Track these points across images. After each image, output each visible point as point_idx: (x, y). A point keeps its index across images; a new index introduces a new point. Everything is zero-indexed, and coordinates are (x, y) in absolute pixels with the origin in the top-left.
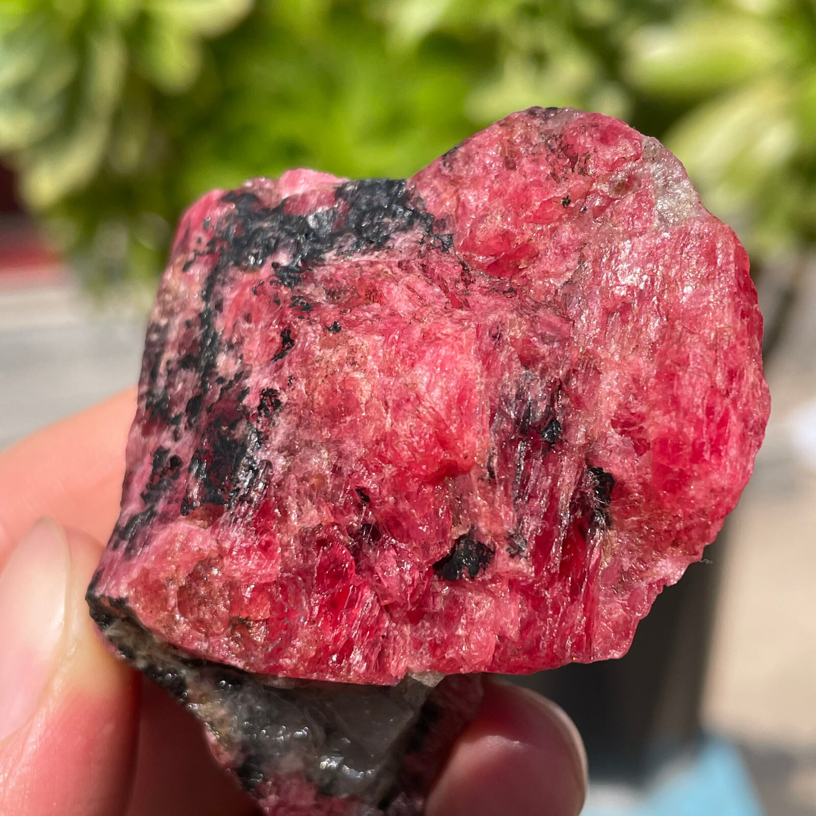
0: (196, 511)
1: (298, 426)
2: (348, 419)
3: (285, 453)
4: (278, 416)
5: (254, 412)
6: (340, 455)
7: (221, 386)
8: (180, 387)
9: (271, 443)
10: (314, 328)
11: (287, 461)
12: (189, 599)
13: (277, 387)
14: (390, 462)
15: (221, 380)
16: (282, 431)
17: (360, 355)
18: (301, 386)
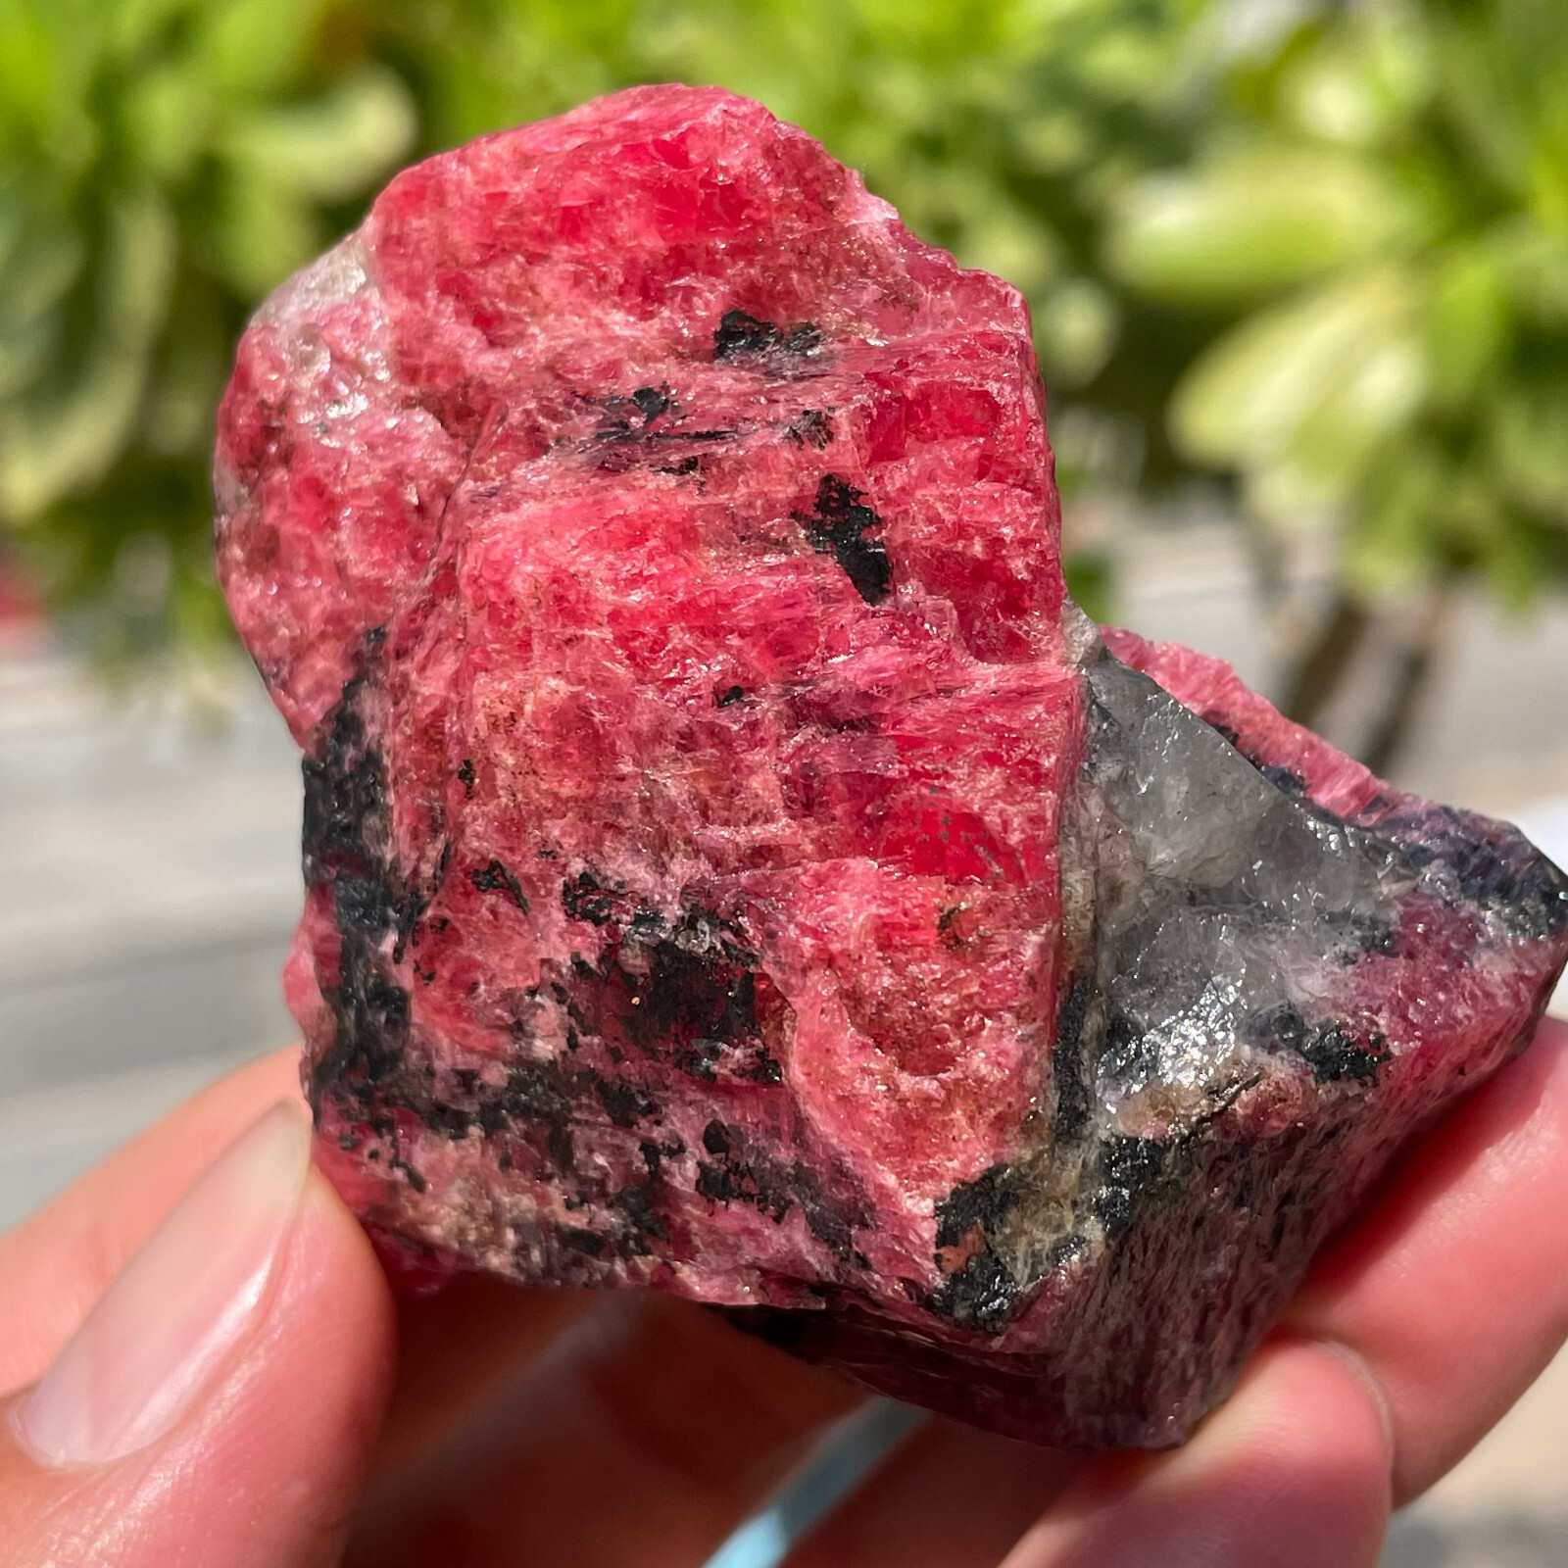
0: (771, 1044)
1: (619, 831)
2: (598, 717)
3: (665, 857)
4: (606, 879)
5: (604, 934)
6: (658, 737)
7: (581, 1038)
8: (601, 1160)
9: (652, 892)
10: (469, 819)
11: (677, 850)
12: (920, 1047)
13: (559, 884)
14: (664, 630)
15: (572, 1043)
16: (630, 866)
17: (501, 707)
18: (555, 829)
